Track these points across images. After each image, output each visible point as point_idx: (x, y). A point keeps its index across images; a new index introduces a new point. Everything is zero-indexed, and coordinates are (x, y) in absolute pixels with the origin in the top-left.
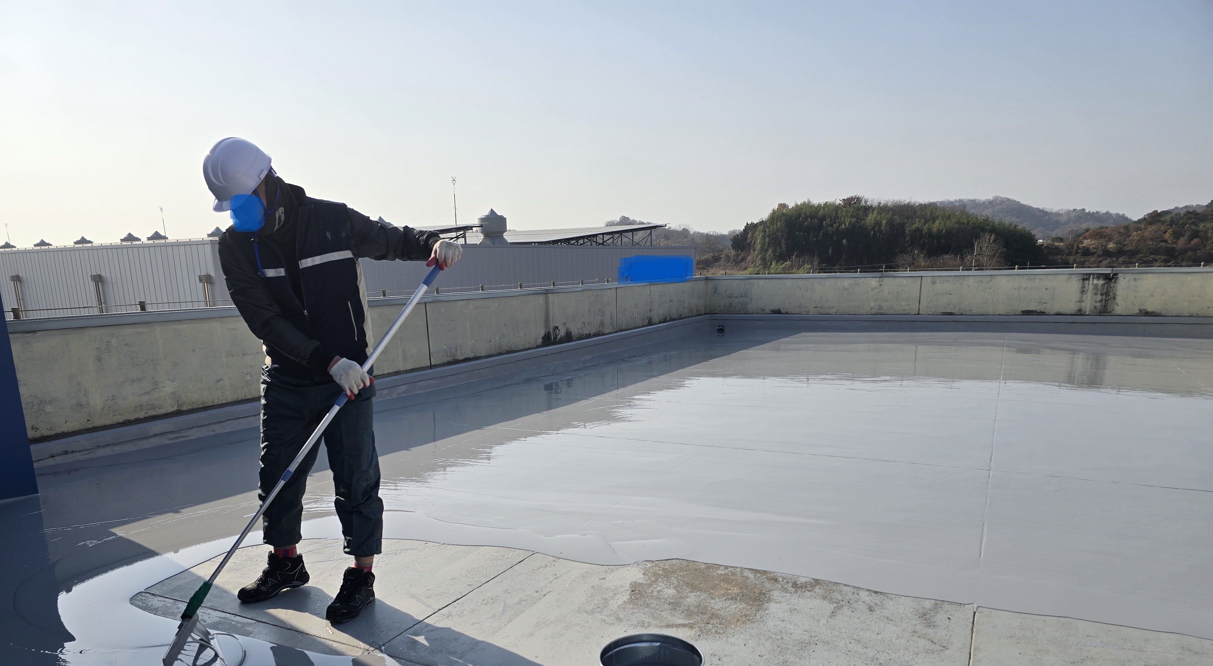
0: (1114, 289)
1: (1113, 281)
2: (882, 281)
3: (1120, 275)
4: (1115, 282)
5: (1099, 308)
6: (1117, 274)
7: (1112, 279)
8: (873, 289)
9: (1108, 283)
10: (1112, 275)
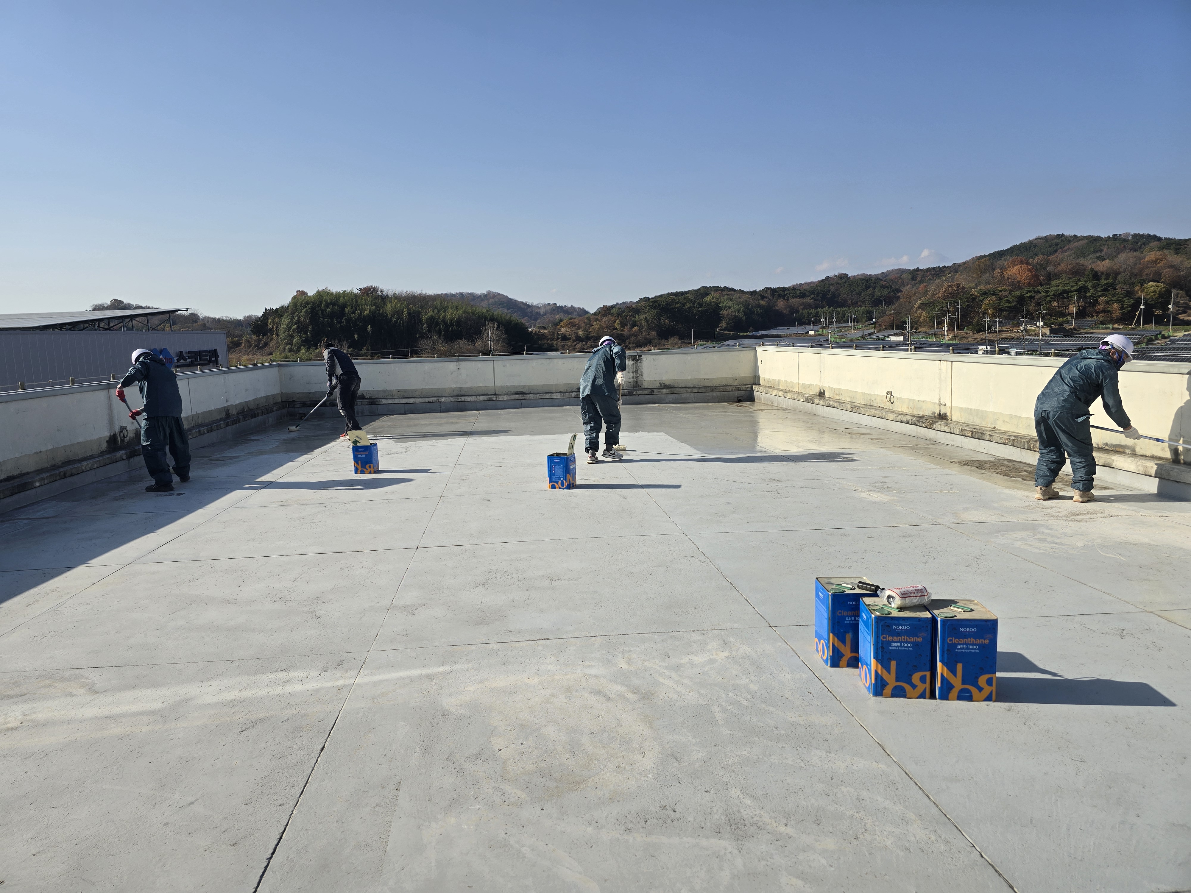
0: (641, 368)
1: (639, 361)
2: (459, 365)
3: (643, 356)
4: (641, 362)
5: (632, 383)
6: (641, 356)
7: (638, 360)
8: (451, 373)
9: (636, 363)
10: (637, 356)
